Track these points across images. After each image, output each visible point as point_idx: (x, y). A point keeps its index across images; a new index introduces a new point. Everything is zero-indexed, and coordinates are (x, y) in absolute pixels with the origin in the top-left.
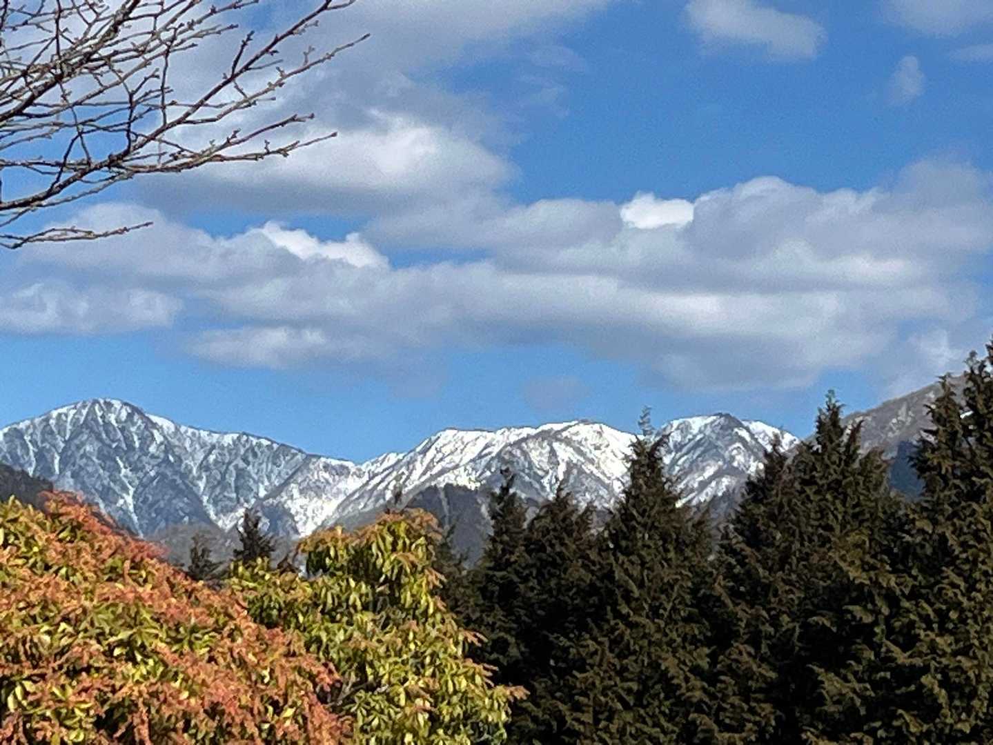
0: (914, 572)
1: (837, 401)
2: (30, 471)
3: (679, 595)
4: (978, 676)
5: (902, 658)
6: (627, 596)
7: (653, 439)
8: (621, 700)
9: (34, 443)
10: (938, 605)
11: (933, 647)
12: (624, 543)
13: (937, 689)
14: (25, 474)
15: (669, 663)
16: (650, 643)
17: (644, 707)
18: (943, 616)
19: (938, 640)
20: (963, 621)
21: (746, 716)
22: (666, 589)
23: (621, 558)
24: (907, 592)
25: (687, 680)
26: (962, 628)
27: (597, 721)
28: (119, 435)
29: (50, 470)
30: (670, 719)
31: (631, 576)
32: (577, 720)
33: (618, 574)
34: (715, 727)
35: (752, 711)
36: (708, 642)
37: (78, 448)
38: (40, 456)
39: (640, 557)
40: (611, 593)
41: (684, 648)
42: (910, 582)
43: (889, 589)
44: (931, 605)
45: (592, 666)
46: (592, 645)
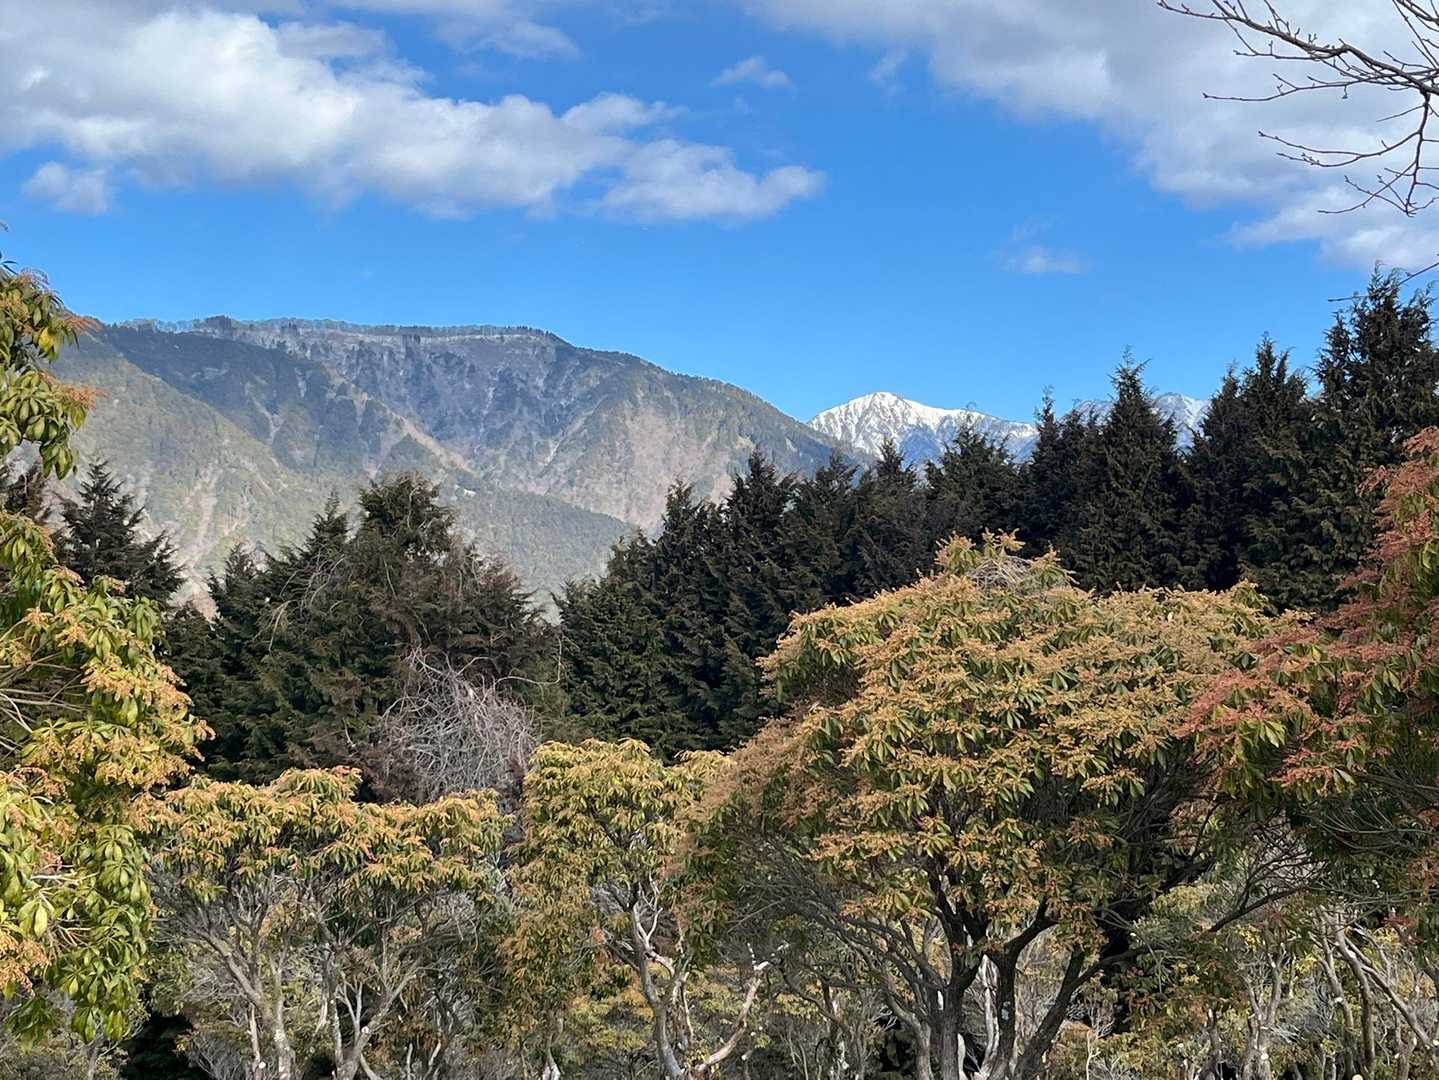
0: (1316, 449)
1: (1271, 339)
2: (839, 436)
3: (1153, 473)
4: (1361, 520)
5: (1308, 510)
6: (1117, 476)
7: (1133, 367)
8: (1114, 546)
9: (841, 420)
10: (1332, 471)
11: (1330, 501)
12: (1113, 439)
13: (1332, 530)
14: (834, 438)
15: (1145, 519)
16: (1133, 507)
17: (1130, 551)
18: (1336, 478)
19: (1332, 495)
20: (1351, 480)
21: (1200, 553)
22: (1144, 470)
23: (1112, 449)
24: (1311, 462)
25: (1159, 530)
26: (1350, 486)
27: (1097, 561)
28: (889, 413)
29: (850, 436)
30: (1147, 558)
31: (1119, 462)
32: (1084, 561)
33: (1110, 460)
34: (1178, 563)
35: (1205, 550)
36: (1174, 504)
37: (867, 422)
38: (844, 428)
39: (1126, 448)
40: (1105, 474)
41: (1157, 509)
42: (1314, 456)
43: (1298, 461)
44: (1328, 471)
45: (1093, 523)
46: (1092, 509)
